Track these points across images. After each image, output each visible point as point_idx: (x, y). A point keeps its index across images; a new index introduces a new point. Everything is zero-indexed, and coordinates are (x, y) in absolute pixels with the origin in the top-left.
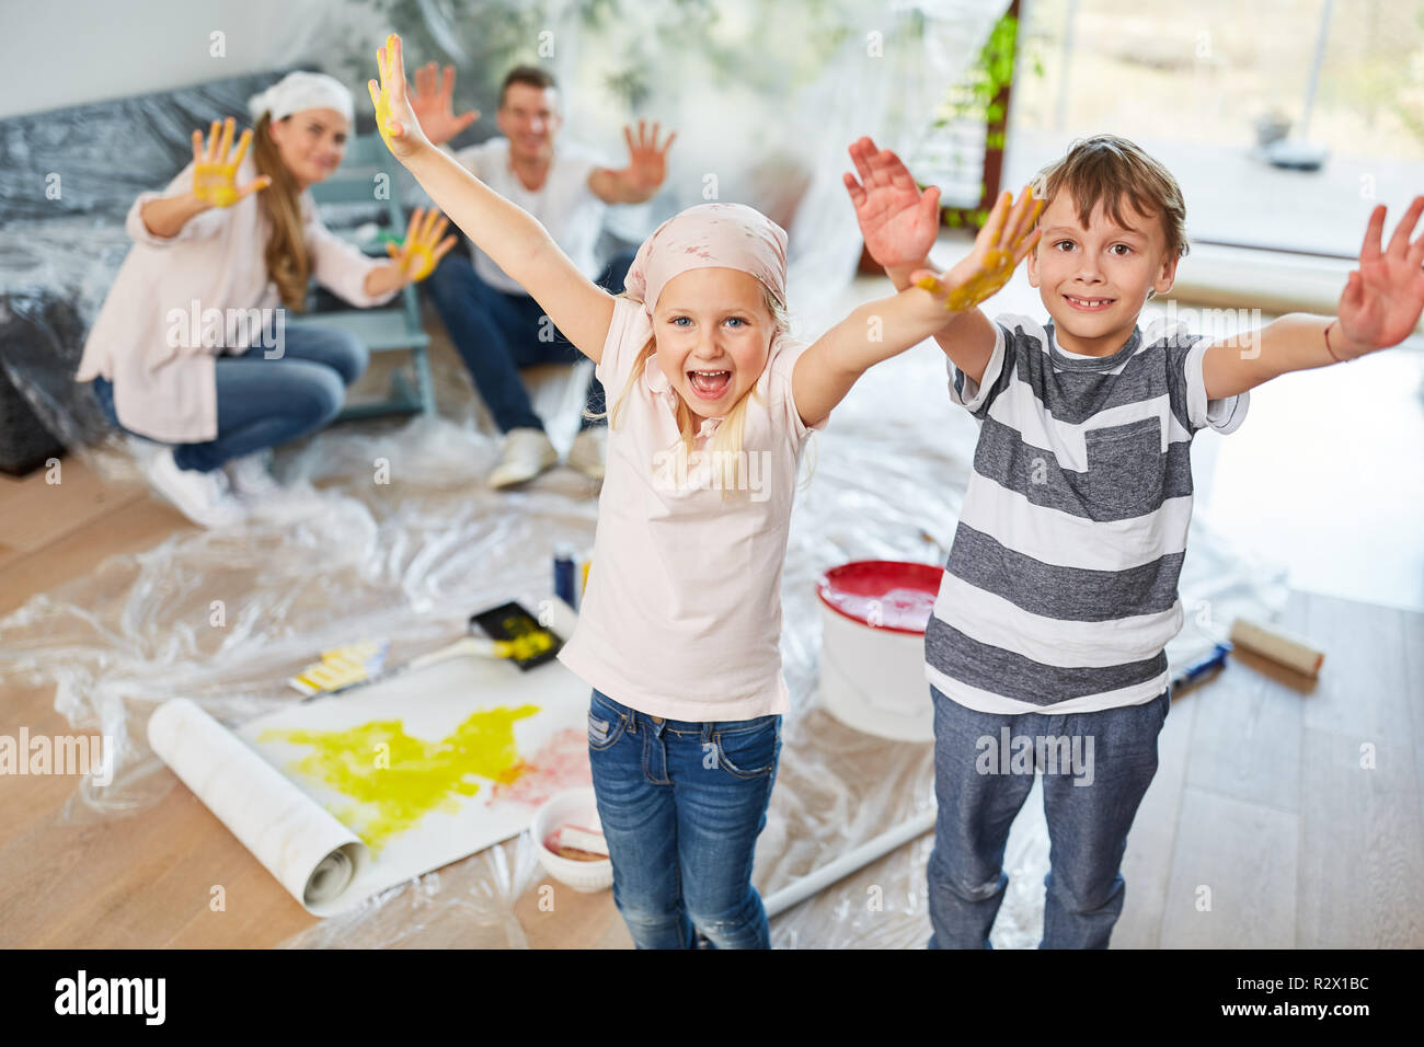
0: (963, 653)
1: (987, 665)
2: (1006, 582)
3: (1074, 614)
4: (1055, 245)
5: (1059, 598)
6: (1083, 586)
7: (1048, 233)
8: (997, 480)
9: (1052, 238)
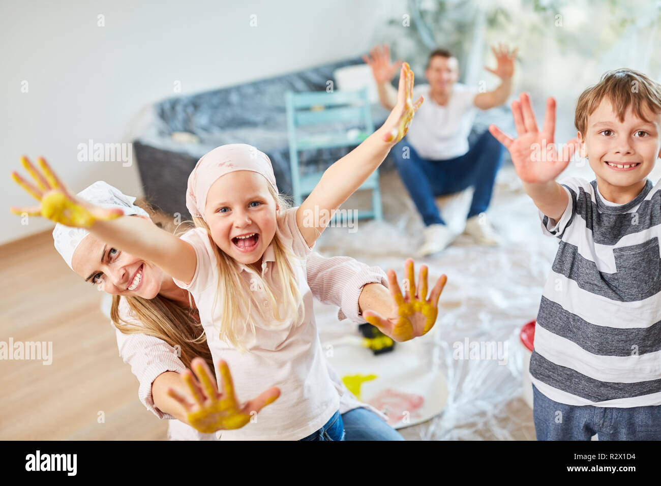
0: (546, 369)
1: (561, 377)
2: (571, 331)
3: (611, 352)
4: (600, 133)
5: (602, 344)
6: (616, 337)
7: (595, 126)
8: (564, 274)
9: (598, 128)
